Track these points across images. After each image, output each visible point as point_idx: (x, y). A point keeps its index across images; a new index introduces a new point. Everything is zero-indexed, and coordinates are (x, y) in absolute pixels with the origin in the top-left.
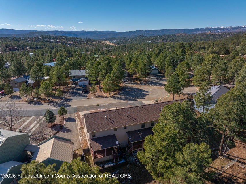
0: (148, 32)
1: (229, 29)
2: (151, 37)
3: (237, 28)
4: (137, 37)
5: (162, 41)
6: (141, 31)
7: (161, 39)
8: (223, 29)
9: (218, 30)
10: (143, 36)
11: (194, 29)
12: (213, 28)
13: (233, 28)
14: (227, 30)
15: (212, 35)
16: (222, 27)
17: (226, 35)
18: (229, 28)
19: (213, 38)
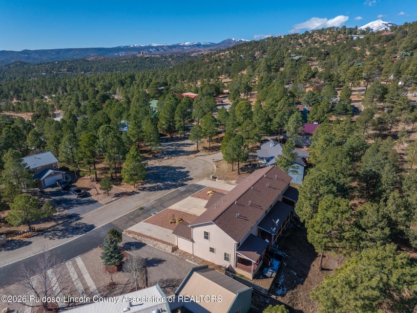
0: (28, 54)
1: (165, 48)
2: (41, 64)
3: (174, 46)
4: (10, 64)
5: (68, 71)
6: (11, 52)
7: (64, 68)
8: (157, 48)
9: (150, 50)
10: (23, 63)
11: (113, 48)
12: (142, 47)
13: (170, 47)
14: (163, 49)
15: (148, 58)
16: (155, 45)
17: (167, 58)
18: (163, 46)
19: (151, 63)
